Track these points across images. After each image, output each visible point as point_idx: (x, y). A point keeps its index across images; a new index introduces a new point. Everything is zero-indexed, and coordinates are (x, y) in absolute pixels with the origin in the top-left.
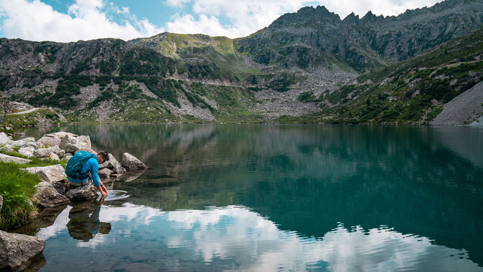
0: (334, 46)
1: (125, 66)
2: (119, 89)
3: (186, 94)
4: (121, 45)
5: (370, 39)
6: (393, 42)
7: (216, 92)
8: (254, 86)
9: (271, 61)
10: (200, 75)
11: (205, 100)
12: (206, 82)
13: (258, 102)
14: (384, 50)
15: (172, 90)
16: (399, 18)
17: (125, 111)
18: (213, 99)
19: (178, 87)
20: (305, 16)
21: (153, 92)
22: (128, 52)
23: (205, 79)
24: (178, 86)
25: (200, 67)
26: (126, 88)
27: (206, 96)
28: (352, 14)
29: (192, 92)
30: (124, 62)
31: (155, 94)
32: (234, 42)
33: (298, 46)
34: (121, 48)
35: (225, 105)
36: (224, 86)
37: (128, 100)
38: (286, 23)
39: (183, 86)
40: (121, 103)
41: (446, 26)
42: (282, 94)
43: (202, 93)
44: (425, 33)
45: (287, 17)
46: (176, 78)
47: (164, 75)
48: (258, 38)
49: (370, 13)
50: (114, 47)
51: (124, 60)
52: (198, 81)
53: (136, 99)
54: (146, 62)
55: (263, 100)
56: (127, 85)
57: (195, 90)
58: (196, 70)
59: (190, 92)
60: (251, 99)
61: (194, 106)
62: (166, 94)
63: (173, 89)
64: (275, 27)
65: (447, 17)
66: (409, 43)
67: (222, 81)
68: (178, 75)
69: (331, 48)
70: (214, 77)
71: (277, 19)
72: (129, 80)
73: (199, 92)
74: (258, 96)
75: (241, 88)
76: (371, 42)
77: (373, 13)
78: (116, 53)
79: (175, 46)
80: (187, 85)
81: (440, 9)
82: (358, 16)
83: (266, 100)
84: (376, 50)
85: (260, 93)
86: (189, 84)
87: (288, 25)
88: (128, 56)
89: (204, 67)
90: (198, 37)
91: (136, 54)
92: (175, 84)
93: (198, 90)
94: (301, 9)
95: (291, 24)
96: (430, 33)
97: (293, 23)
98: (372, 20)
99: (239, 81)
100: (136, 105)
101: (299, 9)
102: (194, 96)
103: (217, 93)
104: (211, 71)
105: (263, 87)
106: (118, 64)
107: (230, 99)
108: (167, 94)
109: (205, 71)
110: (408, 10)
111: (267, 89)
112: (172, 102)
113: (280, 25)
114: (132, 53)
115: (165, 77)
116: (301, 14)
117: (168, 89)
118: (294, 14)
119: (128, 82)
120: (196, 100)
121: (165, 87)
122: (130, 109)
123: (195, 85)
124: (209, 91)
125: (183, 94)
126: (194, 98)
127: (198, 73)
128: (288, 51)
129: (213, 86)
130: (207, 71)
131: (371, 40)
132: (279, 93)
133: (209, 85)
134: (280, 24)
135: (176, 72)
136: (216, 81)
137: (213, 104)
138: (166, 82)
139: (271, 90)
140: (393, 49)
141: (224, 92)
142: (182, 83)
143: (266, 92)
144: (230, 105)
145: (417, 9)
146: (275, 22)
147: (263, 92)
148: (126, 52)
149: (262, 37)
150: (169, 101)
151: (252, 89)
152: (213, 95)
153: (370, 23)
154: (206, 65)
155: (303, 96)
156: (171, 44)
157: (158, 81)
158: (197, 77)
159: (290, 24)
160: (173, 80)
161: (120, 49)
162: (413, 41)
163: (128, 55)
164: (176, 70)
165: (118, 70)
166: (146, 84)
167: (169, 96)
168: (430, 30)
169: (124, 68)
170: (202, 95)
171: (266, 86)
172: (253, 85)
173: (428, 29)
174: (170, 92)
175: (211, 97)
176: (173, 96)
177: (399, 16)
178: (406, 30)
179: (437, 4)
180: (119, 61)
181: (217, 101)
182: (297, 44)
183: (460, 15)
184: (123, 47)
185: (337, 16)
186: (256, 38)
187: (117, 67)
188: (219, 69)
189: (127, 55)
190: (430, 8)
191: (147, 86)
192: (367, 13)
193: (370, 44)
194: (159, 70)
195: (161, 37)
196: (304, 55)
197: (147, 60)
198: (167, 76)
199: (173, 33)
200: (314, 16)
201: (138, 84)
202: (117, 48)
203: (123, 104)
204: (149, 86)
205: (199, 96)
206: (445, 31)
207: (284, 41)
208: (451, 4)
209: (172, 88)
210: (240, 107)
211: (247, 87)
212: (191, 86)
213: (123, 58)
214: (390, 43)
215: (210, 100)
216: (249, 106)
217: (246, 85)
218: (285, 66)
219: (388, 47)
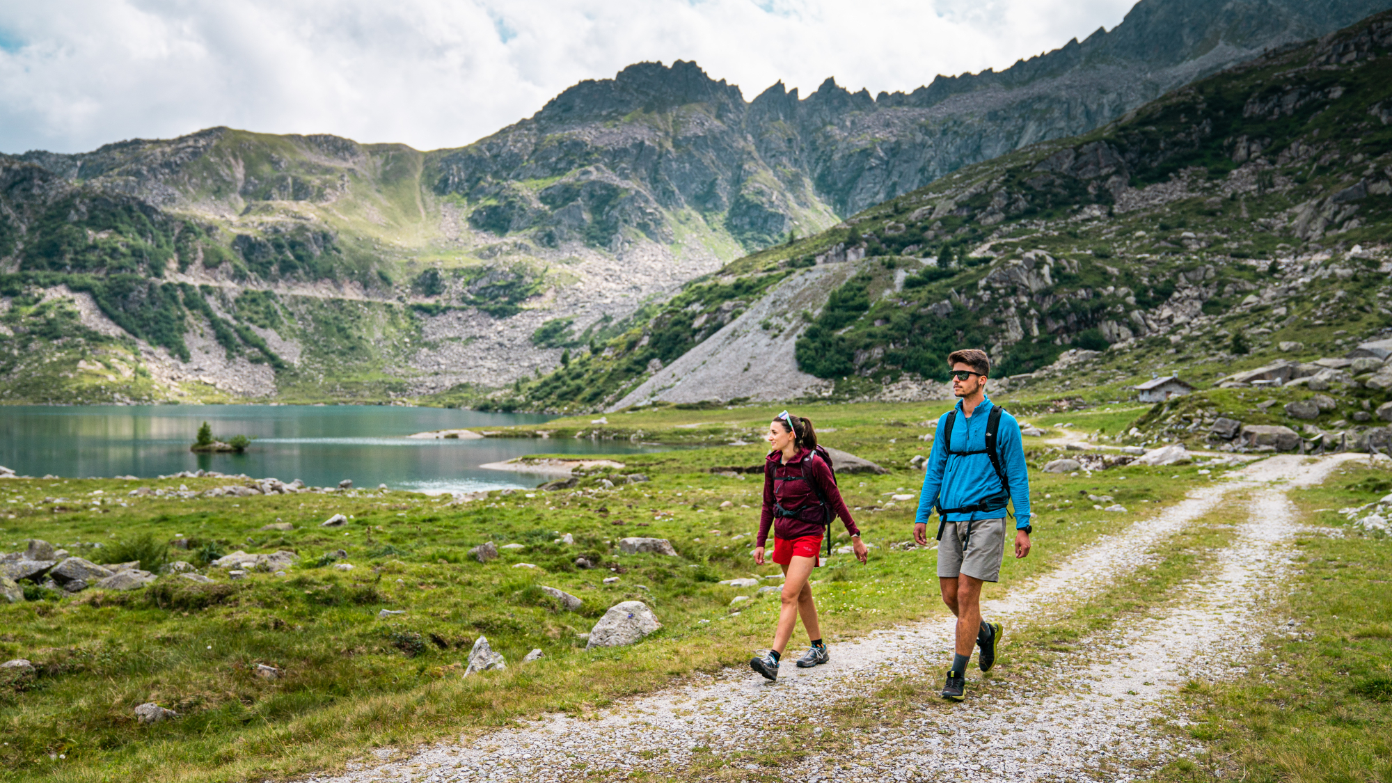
0: (703, 183)
1: (39, 246)
2: (12, 311)
3: (214, 324)
4: (37, 182)
5: (818, 160)
6: (878, 172)
7: (310, 318)
8: (430, 302)
9: (514, 224)
10: (274, 269)
11: (269, 341)
12: (289, 288)
13: (426, 344)
14: (848, 193)
15: (174, 312)
16: (913, 100)
17: (15, 370)
18: (297, 336)
19: (191, 304)
20: (636, 90)
21: (112, 318)
22: (57, 203)
23: (287, 280)
24: (191, 302)
25: (279, 247)
26: (33, 309)
27: (275, 328)
28: (779, 86)
29: (236, 318)
30: (38, 234)
31: (119, 324)
32: (425, 162)
33: (593, 183)
34: (36, 191)
35: (327, 353)
36: (342, 300)
37: (31, 340)
38: (581, 109)
39: (212, 302)
40: (11, 349)
41: (1022, 129)
42: (499, 325)
43: (267, 322)
44: (967, 147)
45: (585, 91)
46: (194, 279)
47: (156, 270)
48: (495, 151)
49: (830, 83)
50: (12, 186)
51: (39, 227)
52: (265, 286)
53: (57, 338)
54: (103, 236)
55: (442, 341)
56: (37, 301)
57: (246, 314)
58: (264, 254)
59: (229, 317)
60: (411, 336)
61: (230, 357)
62: (152, 324)
63: (179, 309)
64: (550, 118)
65: (1030, 104)
66: (919, 176)
67: (338, 286)
68: (202, 269)
69: (694, 186)
70: (318, 274)
71: (559, 96)
72: (45, 286)
73: (255, 317)
74: (434, 328)
75: (390, 306)
76: (819, 170)
77: (840, 83)
78: (19, 207)
79: (240, 172)
80: (223, 299)
81: (1027, 77)
82: (795, 91)
83: (452, 339)
84: (828, 193)
85: (441, 319)
86: (232, 296)
87: (586, 115)
88: (52, 217)
89: (293, 245)
90: (319, 145)
91: (77, 211)
92: (187, 296)
93: (257, 313)
94: (628, 69)
95: (596, 111)
96: (979, 147)
97: (601, 109)
98: (836, 103)
99: (389, 284)
100: (53, 354)
101: (622, 69)
102: (237, 331)
103: (316, 320)
104: (310, 257)
105: (455, 304)
106: (21, 237)
107: (348, 337)
108: (157, 323)
109: (292, 258)
110: (939, 78)
111: (463, 309)
112: (167, 345)
113: (564, 115)
114: (66, 206)
115: (158, 275)
116: (626, 83)
117: (162, 310)
118: (606, 83)
119: (41, 290)
120: (239, 341)
121: (153, 303)
122: (29, 364)
123: (249, 297)
124: (292, 314)
125: (204, 325)
126: (235, 335)
127: (270, 263)
128: (567, 195)
129: (306, 300)
130: (299, 258)
131: (821, 164)
132: (492, 321)
133: (295, 297)
134: (564, 111)
135: (198, 262)
136: (320, 285)
137: (291, 353)
138: (159, 291)
139: (472, 311)
140: (876, 190)
141: (336, 318)
142: (210, 293)
143: (459, 318)
144: (342, 354)
145: (966, 76)
146: (552, 103)
147: (451, 316)
148: (49, 203)
149: (505, 150)
150: (158, 344)
151: (420, 308)
152: (300, 325)
153: (827, 113)
154: (298, 239)
155: (545, 331)
156: (229, 166)
157: (131, 290)
158: (265, 275)
159: (591, 111)
160: (183, 286)
161: (33, 195)
162: (931, 169)
163: (53, 212)
164: (201, 254)
165: (17, 257)
166: (95, 297)
167: (160, 331)
168: (981, 137)
169: (34, 251)
170: (263, 327)
171: (464, 300)
172: (428, 296)
173: (976, 137)
174: (166, 317)
175: (293, 330)
176: (171, 330)
177: (916, 92)
178: (919, 137)
179: (1020, 63)
180: (24, 228)
181: (304, 343)
182: (595, 176)
183: (1059, 101)
184: (41, 187)
185: (734, 91)
186: (489, 150)
187: (16, 246)
188: (339, 252)
189: (50, 213)
190: (1001, 73)
191: (98, 303)
192: (822, 82)
193: (816, 175)
194: (141, 256)
195: (202, 142)
196: (607, 209)
197: (109, 228)
198: (166, 273)
199: (244, 132)
200: (664, 90)
201: (70, 296)
202: (24, 190)
203: (16, 352)
204: (103, 302)
205: (253, 327)
206: (1017, 143)
207: (562, 165)
208: (1055, 66)
209: (174, 308)
210: (370, 358)
211: (411, 301)
212: (237, 301)
213: (37, 220)
214: (867, 173)
215: (284, 340)
216: (396, 356)
217: (408, 296)
218: (545, 240)
219: (860, 185)
